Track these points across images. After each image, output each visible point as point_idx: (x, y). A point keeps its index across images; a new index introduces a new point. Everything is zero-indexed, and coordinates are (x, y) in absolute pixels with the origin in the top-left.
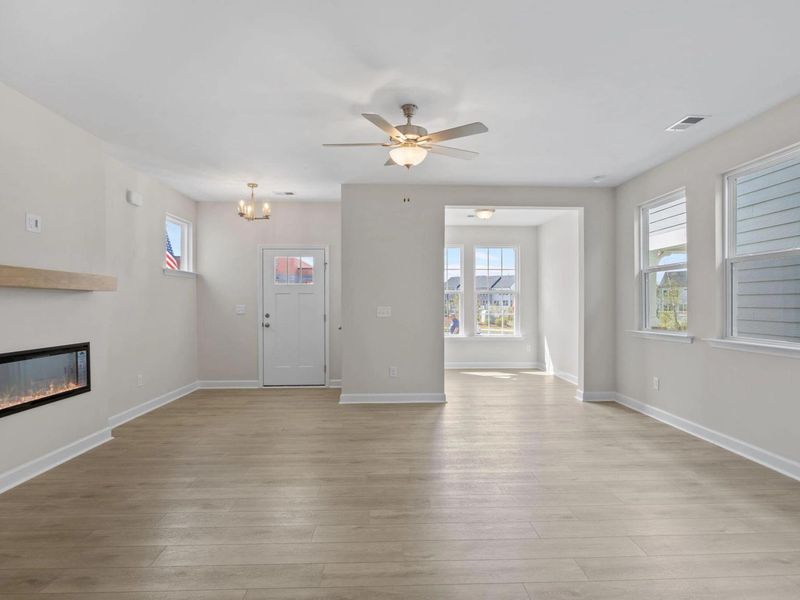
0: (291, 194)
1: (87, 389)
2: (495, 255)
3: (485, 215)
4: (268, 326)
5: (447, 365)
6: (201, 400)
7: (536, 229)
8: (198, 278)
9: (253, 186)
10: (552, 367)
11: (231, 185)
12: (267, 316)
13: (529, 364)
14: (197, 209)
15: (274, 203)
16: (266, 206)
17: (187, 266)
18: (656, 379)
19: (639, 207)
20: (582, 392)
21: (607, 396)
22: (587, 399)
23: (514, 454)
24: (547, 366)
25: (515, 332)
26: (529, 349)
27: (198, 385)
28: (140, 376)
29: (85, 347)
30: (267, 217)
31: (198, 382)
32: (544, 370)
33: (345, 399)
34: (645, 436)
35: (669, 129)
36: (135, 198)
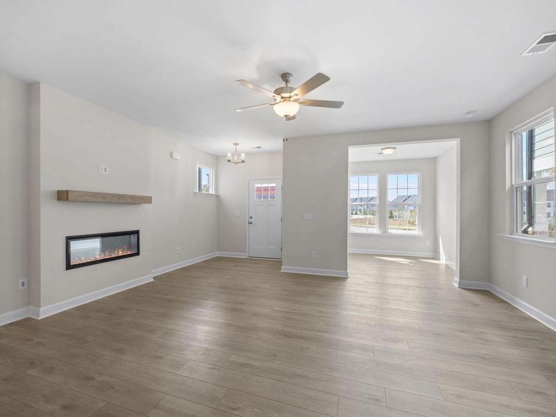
0: (259, 147)
1: (138, 254)
2: (402, 178)
3: (388, 152)
4: (251, 223)
5: (349, 250)
6: (215, 263)
7: (434, 160)
8: (217, 197)
9: (236, 144)
10: (444, 258)
11: (224, 145)
12: (251, 218)
13: (429, 254)
14: (217, 159)
15: (247, 154)
16: (243, 155)
17: (212, 191)
18: (524, 277)
19: (511, 132)
20: (458, 280)
21: (482, 285)
22: (461, 286)
23: (370, 326)
24: (441, 257)
25: (416, 231)
26: (428, 243)
27: (217, 254)
28: (178, 248)
29: (137, 232)
30: (243, 162)
31: (217, 252)
32: (438, 259)
33: (285, 269)
34: (503, 327)
35: (524, 54)
36: (175, 155)
